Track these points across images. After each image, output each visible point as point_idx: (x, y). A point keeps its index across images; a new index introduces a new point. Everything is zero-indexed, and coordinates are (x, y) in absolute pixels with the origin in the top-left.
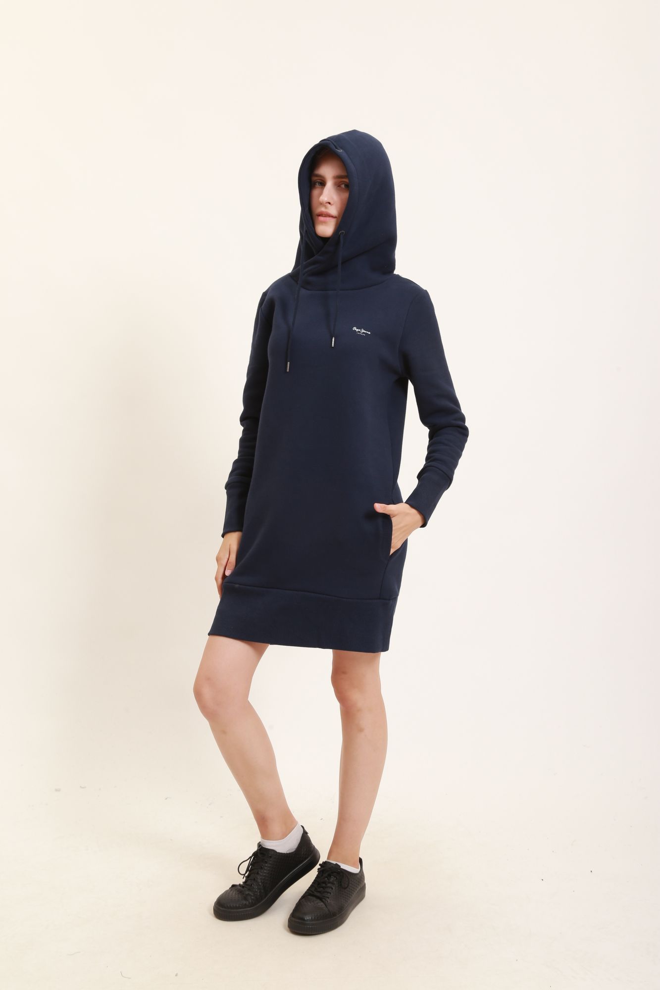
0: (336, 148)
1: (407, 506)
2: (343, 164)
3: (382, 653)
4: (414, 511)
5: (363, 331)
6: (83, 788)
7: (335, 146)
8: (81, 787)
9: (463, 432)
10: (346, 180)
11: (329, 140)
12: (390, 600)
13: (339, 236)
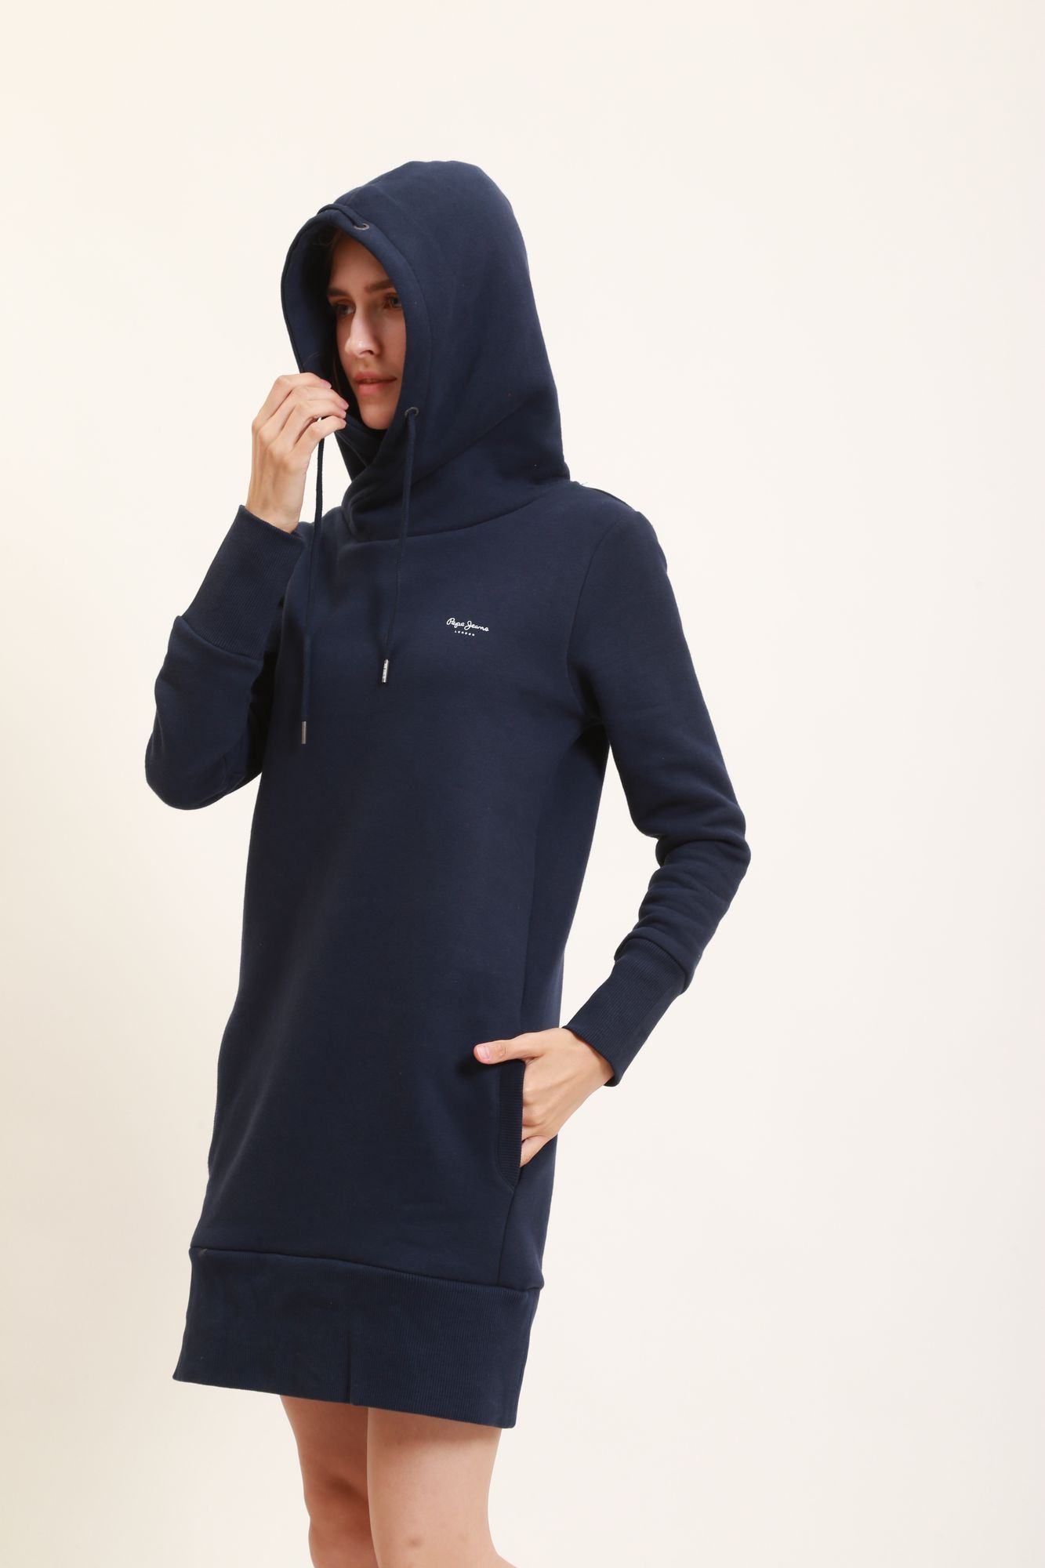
0: (354, 224)
1: (569, 1035)
2: (379, 260)
3: (504, 1431)
4: (582, 1048)
5: (471, 626)
7: (351, 219)
9: (736, 857)
10: (392, 290)
11: (336, 209)
12: (523, 1290)
13: (407, 420)
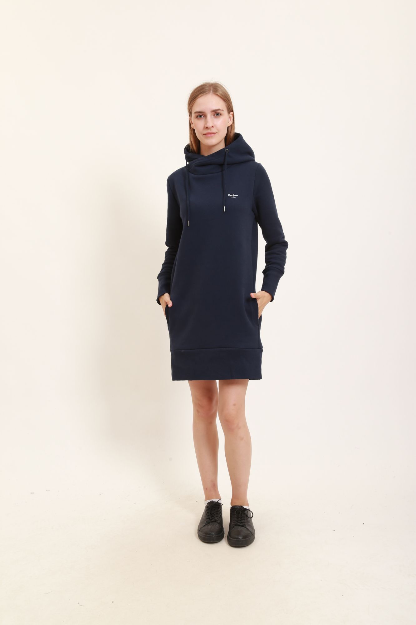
5: (234, 195)
6: (48, 491)
8: (47, 490)
